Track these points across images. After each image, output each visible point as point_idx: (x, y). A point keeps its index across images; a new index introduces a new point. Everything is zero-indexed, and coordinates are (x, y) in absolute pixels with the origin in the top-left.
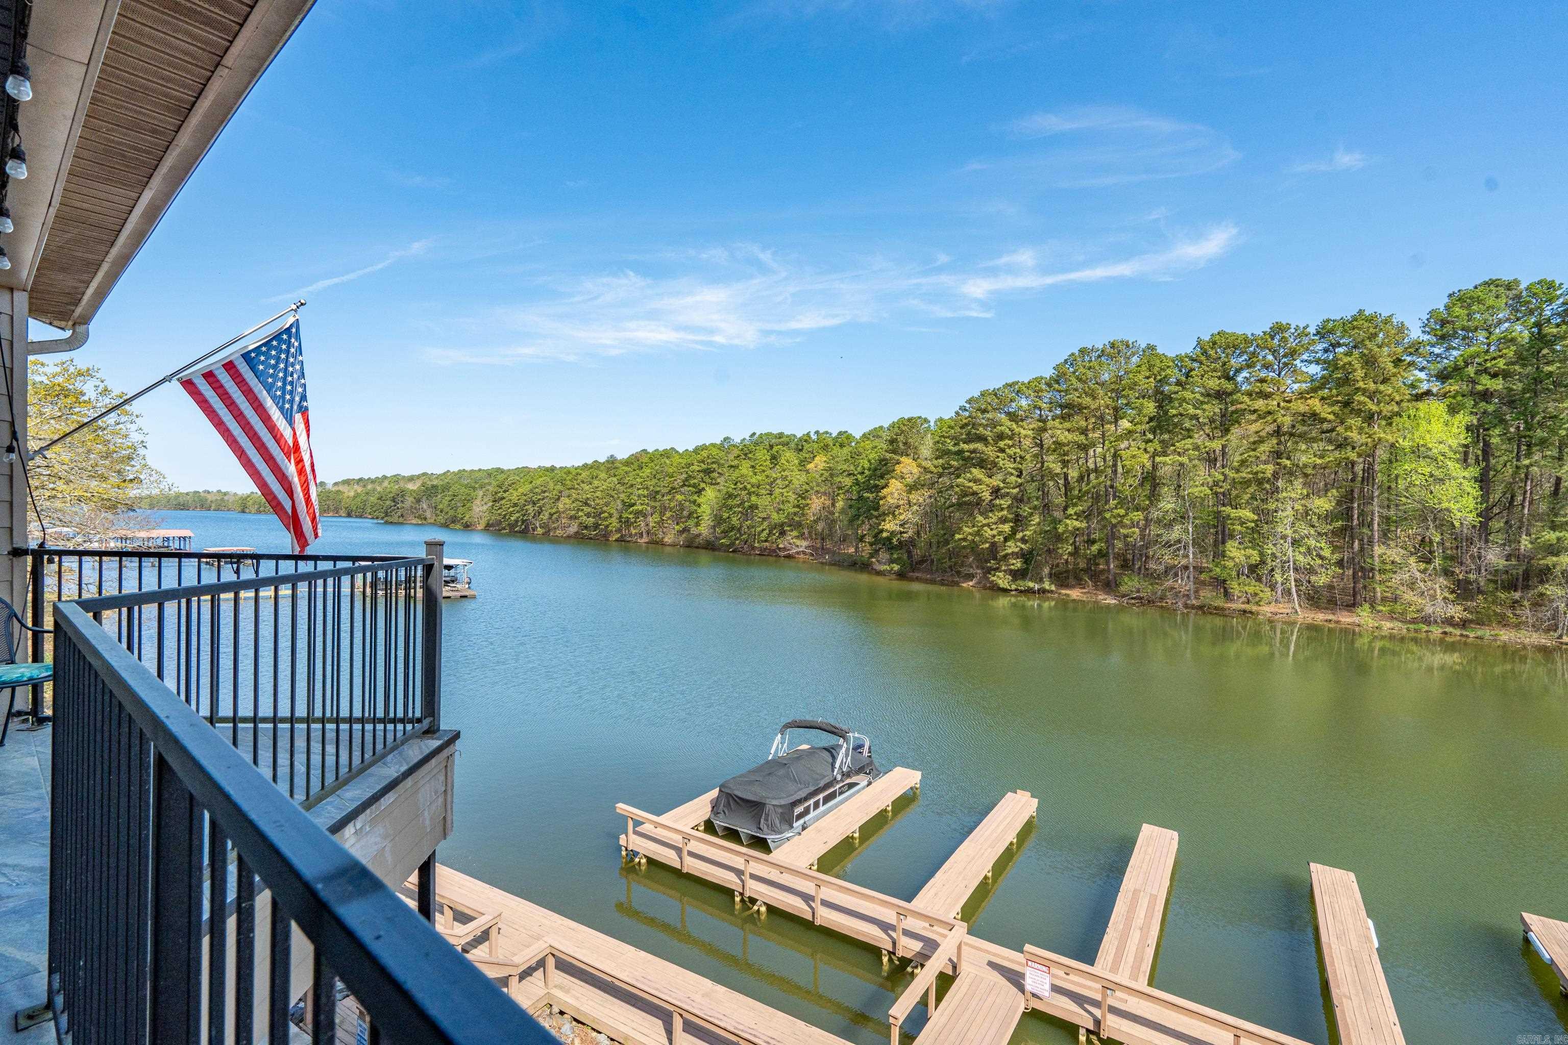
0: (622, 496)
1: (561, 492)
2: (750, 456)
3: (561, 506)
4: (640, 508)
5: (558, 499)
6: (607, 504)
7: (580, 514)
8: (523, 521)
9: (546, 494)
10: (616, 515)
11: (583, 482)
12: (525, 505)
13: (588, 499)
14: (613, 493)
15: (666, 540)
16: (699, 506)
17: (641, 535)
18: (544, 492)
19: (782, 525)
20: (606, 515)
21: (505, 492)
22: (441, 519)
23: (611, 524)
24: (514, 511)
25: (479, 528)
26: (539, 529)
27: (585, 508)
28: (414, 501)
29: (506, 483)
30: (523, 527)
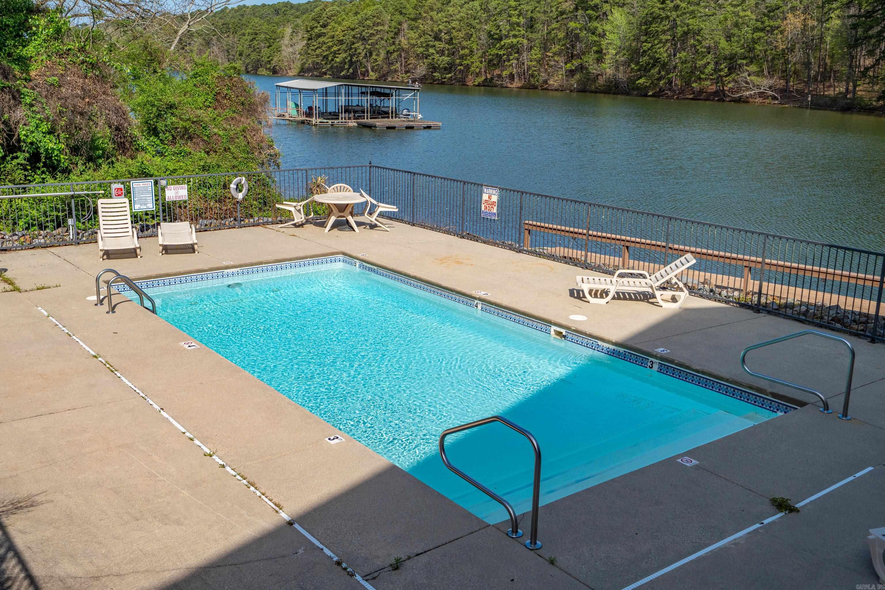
3: (404, 41)
4: (515, 41)
7: (431, 50)
8: (351, 63)
9: (380, 28)
11: (432, 9)
12: (353, 43)
13: (440, 31)
14: (474, 23)
15: (551, 82)
16: (603, 35)
17: (512, 77)
18: (378, 24)
19: (732, 58)
20: (467, 51)
21: (324, 26)
23: (473, 63)
24: (339, 50)
25: (291, 74)
26: (371, 73)
27: (437, 43)
28: (203, 42)
29: (324, 15)
30: (351, 70)
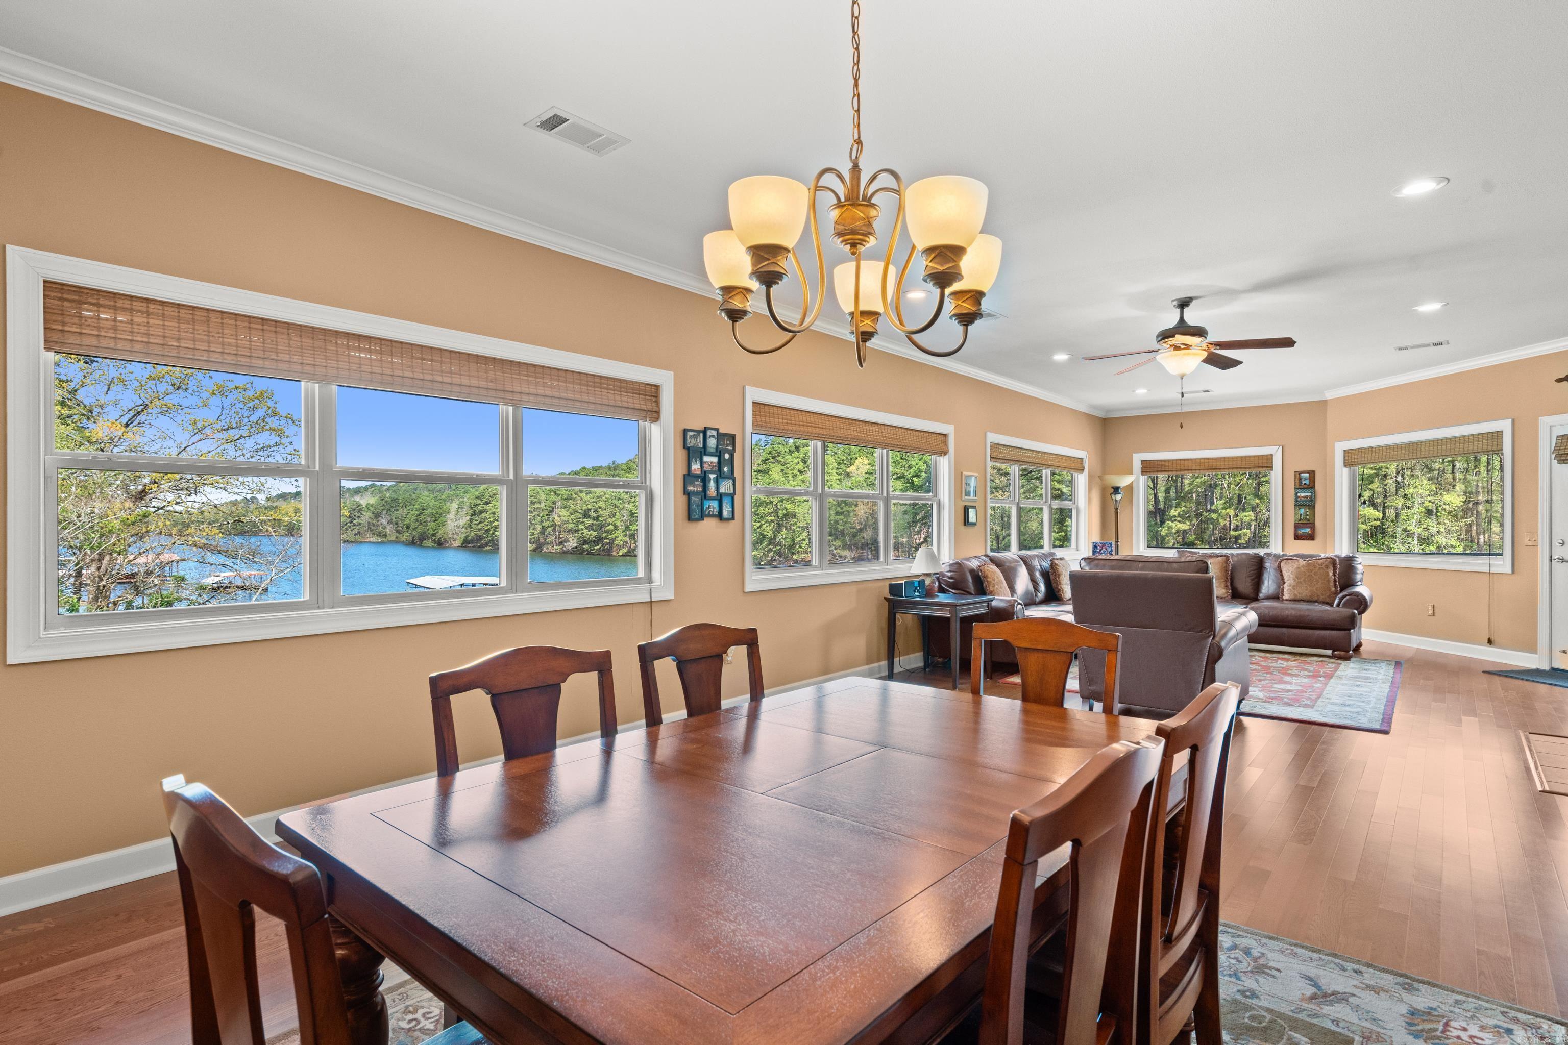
1: (554, 503)
2: (779, 459)
22: (405, 536)
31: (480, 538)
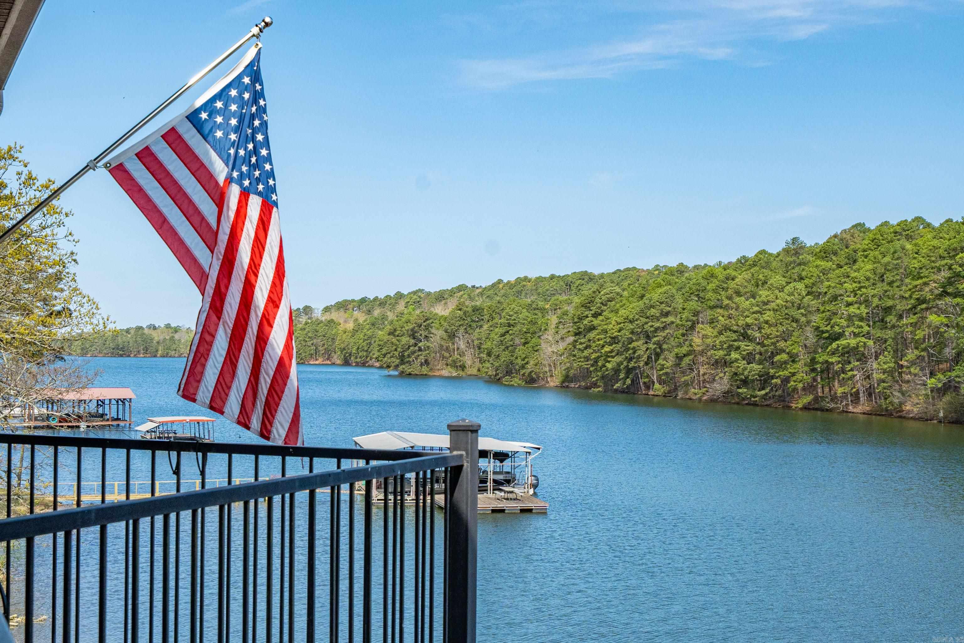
0: (816, 319)
1: (696, 314)
3: (697, 340)
4: (853, 342)
5: (692, 328)
6: (786, 336)
7: (734, 355)
8: (629, 371)
9: (670, 319)
10: (804, 358)
11: (738, 294)
12: (631, 341)
13: (748, 326)
14: (797, 314)
15: (908, 407)
17: (856, 397)
18: (667, 314)
20: (784, 357)
21: (595, 315)
22: (489, 369)
23: (794, 374)
24: (612, 351)
25: (552, 384)
26: (657, 386)
27: (742, 344)
28: (445, 335)
29: (598, 300)
30: (629, 381)
31: (587, 374)
